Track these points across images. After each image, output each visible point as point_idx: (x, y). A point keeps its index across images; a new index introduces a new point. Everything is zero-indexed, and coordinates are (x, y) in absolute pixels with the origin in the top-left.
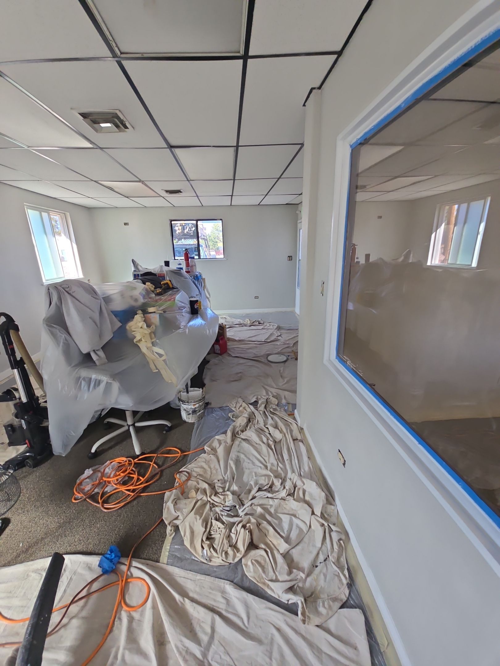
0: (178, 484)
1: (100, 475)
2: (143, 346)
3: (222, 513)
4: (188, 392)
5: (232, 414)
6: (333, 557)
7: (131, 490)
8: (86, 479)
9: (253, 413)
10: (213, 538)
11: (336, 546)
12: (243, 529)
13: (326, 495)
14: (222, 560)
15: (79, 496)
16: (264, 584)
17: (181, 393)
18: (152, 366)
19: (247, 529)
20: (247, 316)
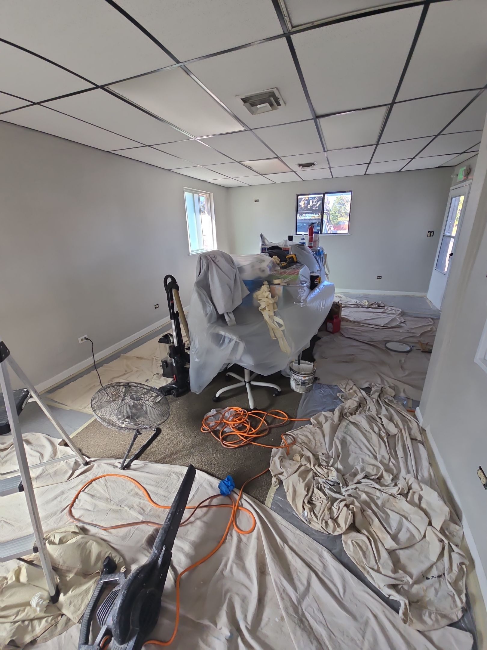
0: (283, 445)
1: (221, 416)
2: (266, 315)
3: (325, 485)
4: (299, 364)
5: (341, 394)
6: (451, 577)
7: (245, 437)
8: (211, 416)
9: (365, 398)
10: (315, 504)
11: (455, 568)
12: (345, 508)
13: (451, 512)
14: (322, 527)
15: (206, 428)
16: (364, 568)
17: (293, 363)
18: (272, 334)
19: (350, 510)
20: (365, 297)
